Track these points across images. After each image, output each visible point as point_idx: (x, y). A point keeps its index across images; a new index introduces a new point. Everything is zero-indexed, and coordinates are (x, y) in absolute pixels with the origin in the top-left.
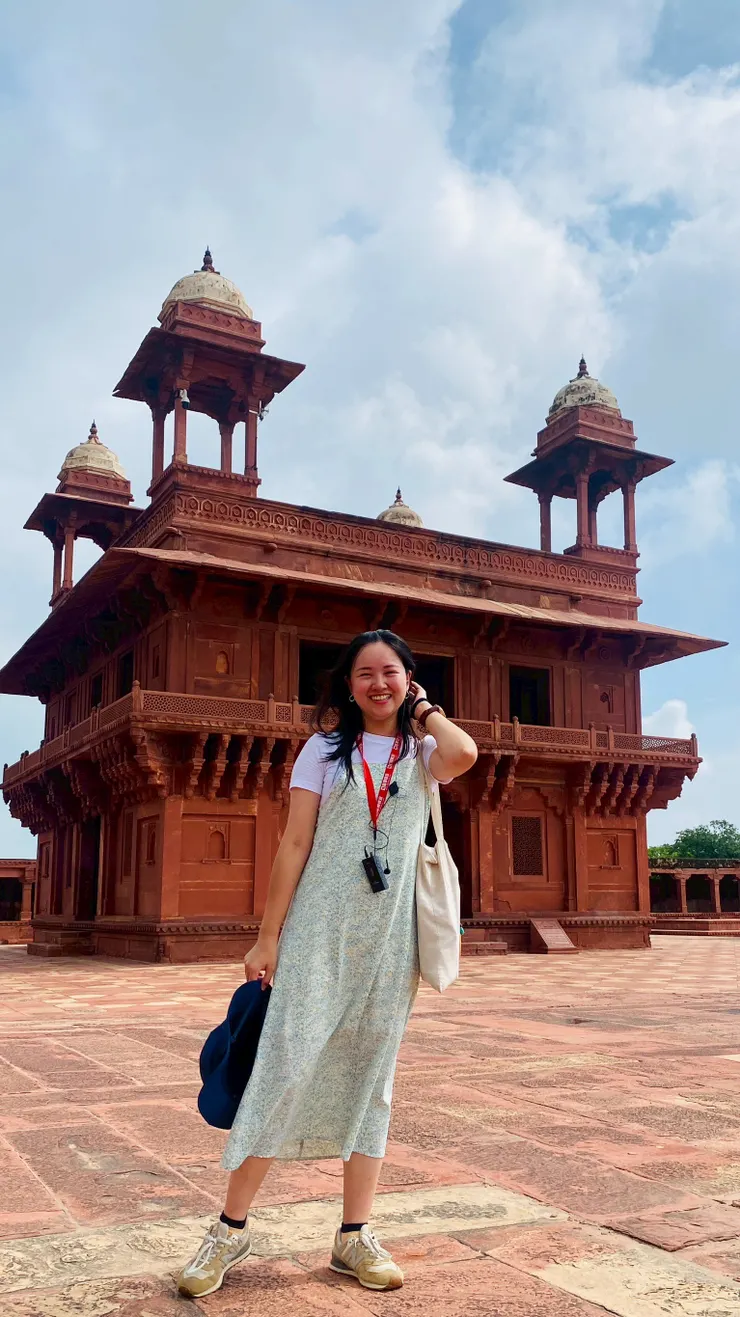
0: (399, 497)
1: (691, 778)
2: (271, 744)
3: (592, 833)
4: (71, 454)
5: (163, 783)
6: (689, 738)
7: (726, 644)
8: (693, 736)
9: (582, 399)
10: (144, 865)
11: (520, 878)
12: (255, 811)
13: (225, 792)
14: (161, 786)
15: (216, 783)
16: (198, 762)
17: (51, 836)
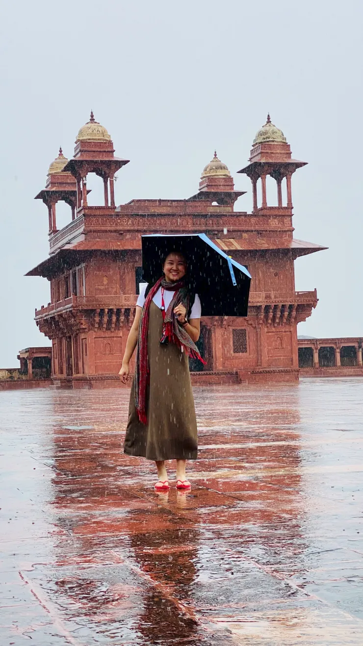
0: (215, 155)
1: (314, 308)
2: (123, 310)
3: (270, 334)
4: (52, 165)
5: (86, 327)
6: (314, 290)
7: (328, 248)
8: (315, 289)
9: (264, 139)
10: (84, 356)
11: (237, 354)
12: (121, 335)
13: (108, 329)
14: (86, 328)
15: (105, 326)
16: (97, 319)
17: (56, 341)
